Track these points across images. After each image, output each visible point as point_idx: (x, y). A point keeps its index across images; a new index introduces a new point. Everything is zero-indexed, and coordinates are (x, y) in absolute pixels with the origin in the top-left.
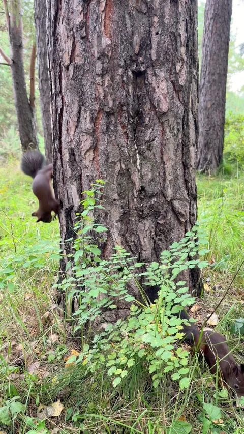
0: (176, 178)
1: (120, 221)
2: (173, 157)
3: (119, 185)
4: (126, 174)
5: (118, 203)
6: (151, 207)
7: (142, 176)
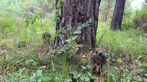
0: (91, 11)
1: (72, 21)
2: (90, 4)
3: (73, 10)
4: (75, 7)
5: (72, 15)
6: (82, 18)
7: (80, 9)
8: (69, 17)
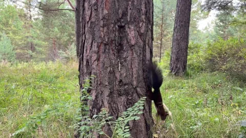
0: (139, 76)
1: (109, 96)
2: (137, 66)
3: (109, 78)
4: (112, 73)
5: (108, 87)
6: (125, 90)
7: (121, 74)
8: (103, 89)
